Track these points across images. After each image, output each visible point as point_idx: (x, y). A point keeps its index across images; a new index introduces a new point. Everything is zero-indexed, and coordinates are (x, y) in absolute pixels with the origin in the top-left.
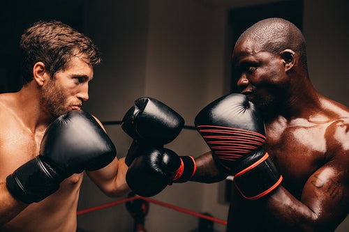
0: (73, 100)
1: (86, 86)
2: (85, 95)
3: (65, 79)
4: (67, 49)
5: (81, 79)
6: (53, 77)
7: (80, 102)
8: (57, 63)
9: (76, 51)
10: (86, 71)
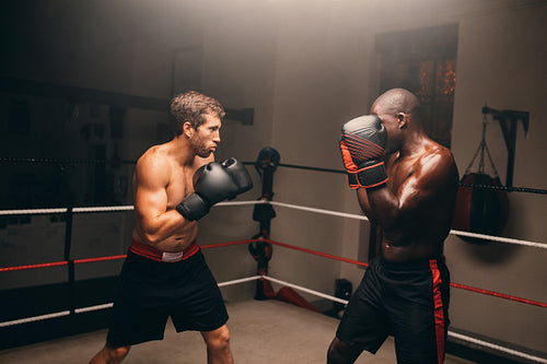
0: (210, 144)
1: (217, 132)
2: (218, 139)
3: (204, 130)
4: (202, 111)
5: (214, 129)
6: (196, 130)
7: (215, 145)
8: (198, 122)
9: (208, 109)
10: (217, 122)
